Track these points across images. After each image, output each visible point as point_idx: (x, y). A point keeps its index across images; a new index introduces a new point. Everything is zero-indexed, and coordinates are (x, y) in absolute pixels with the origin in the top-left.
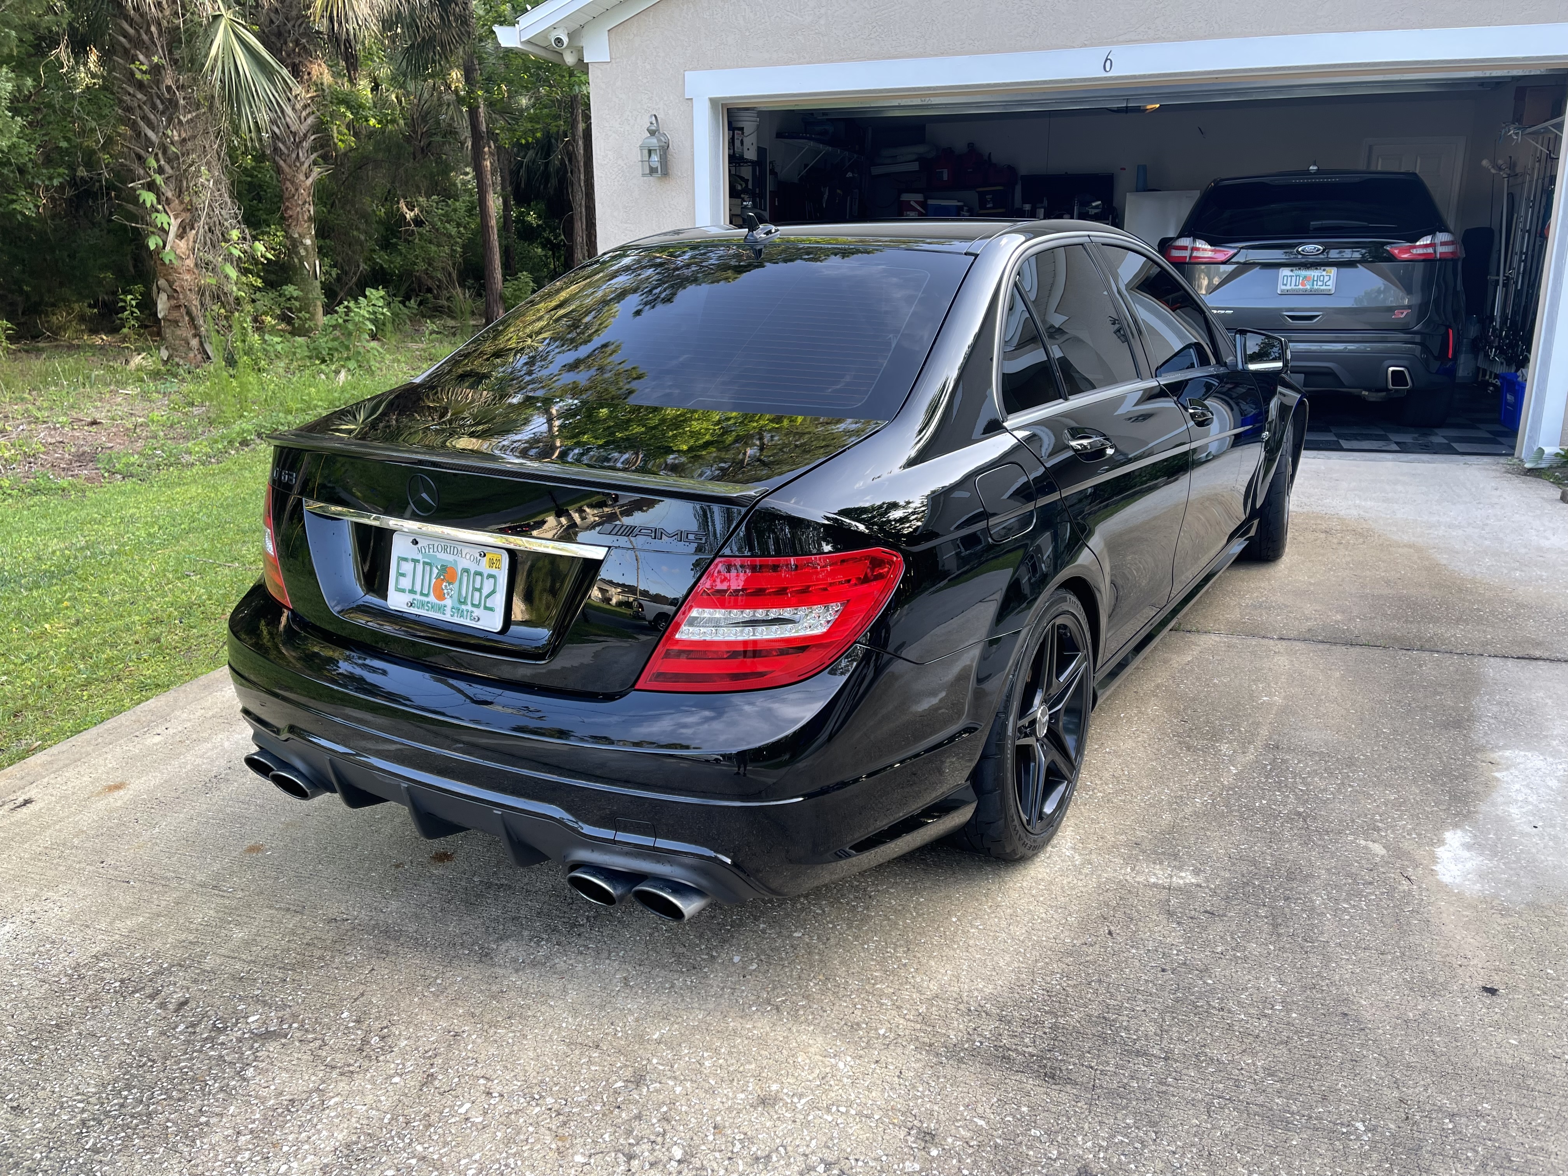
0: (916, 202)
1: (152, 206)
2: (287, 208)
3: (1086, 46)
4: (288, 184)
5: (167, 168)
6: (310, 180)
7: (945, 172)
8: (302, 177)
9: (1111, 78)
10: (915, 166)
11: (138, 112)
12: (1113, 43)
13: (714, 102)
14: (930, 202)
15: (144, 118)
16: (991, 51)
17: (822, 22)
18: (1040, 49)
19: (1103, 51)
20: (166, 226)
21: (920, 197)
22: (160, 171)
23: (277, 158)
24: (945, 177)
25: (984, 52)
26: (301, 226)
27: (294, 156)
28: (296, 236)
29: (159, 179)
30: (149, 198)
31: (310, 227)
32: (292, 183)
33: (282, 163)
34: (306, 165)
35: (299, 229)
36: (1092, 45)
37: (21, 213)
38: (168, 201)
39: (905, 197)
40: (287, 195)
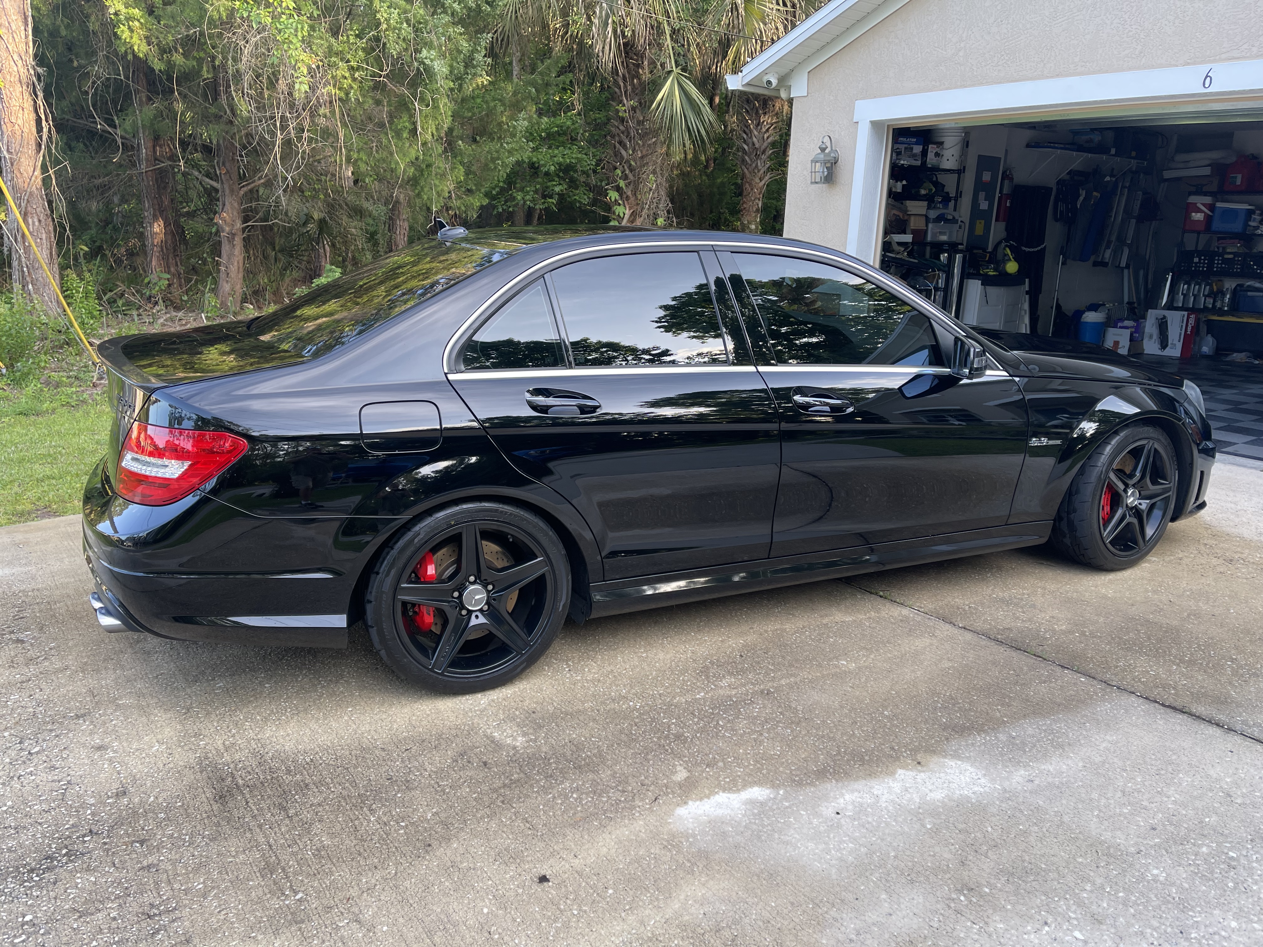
0: (1204, 205)
1: (616, 200)
2: (744, 202)
3: (1188, 64)
4: (747, 186)
5: (631, 176)
6: (763, 182)
7: (1239, 177)
8: (757, 180)
9: (1211, 94)
10: (1207, 171)
11: (617, 139)
12: (1214, 61)
13: (876, 125)
14: (1219, 205)
15: (620, 143)
16: (1101, 71)
17: (961, 54)
18: (1145, 68)
19: (1203, 69)
20: (622, 215)
21: (1208, 200)
22: (625, 177)
23: (743, 167)
24: (1238, 182)
25: (1094, 73)
26: (750, 215)
27: (754, 165)
28: (746, 222)
29: (622, 184)
30: (613, 195)
31: (756, 216)
32: (750, 184)
33: (746, 170)
34: (762, 172)
35: (749, 218)
36: (1194, 63)
37: (579, 202)
38: (628, 198)
39: (1192, 199)
40: (745, 193)
